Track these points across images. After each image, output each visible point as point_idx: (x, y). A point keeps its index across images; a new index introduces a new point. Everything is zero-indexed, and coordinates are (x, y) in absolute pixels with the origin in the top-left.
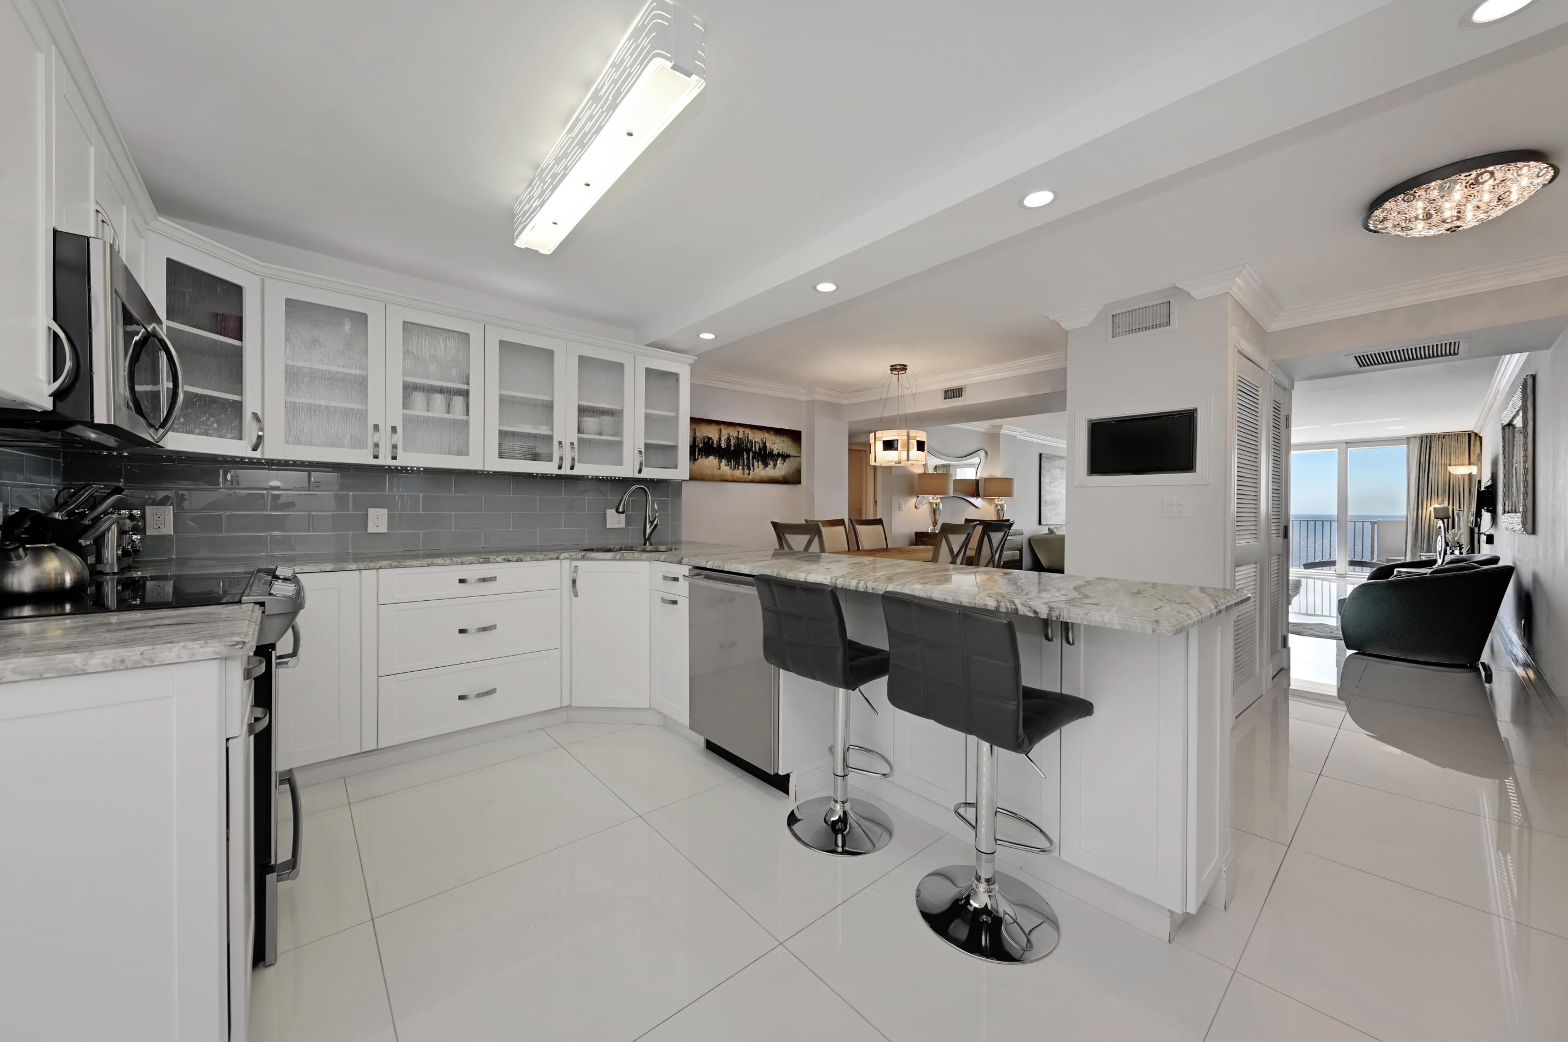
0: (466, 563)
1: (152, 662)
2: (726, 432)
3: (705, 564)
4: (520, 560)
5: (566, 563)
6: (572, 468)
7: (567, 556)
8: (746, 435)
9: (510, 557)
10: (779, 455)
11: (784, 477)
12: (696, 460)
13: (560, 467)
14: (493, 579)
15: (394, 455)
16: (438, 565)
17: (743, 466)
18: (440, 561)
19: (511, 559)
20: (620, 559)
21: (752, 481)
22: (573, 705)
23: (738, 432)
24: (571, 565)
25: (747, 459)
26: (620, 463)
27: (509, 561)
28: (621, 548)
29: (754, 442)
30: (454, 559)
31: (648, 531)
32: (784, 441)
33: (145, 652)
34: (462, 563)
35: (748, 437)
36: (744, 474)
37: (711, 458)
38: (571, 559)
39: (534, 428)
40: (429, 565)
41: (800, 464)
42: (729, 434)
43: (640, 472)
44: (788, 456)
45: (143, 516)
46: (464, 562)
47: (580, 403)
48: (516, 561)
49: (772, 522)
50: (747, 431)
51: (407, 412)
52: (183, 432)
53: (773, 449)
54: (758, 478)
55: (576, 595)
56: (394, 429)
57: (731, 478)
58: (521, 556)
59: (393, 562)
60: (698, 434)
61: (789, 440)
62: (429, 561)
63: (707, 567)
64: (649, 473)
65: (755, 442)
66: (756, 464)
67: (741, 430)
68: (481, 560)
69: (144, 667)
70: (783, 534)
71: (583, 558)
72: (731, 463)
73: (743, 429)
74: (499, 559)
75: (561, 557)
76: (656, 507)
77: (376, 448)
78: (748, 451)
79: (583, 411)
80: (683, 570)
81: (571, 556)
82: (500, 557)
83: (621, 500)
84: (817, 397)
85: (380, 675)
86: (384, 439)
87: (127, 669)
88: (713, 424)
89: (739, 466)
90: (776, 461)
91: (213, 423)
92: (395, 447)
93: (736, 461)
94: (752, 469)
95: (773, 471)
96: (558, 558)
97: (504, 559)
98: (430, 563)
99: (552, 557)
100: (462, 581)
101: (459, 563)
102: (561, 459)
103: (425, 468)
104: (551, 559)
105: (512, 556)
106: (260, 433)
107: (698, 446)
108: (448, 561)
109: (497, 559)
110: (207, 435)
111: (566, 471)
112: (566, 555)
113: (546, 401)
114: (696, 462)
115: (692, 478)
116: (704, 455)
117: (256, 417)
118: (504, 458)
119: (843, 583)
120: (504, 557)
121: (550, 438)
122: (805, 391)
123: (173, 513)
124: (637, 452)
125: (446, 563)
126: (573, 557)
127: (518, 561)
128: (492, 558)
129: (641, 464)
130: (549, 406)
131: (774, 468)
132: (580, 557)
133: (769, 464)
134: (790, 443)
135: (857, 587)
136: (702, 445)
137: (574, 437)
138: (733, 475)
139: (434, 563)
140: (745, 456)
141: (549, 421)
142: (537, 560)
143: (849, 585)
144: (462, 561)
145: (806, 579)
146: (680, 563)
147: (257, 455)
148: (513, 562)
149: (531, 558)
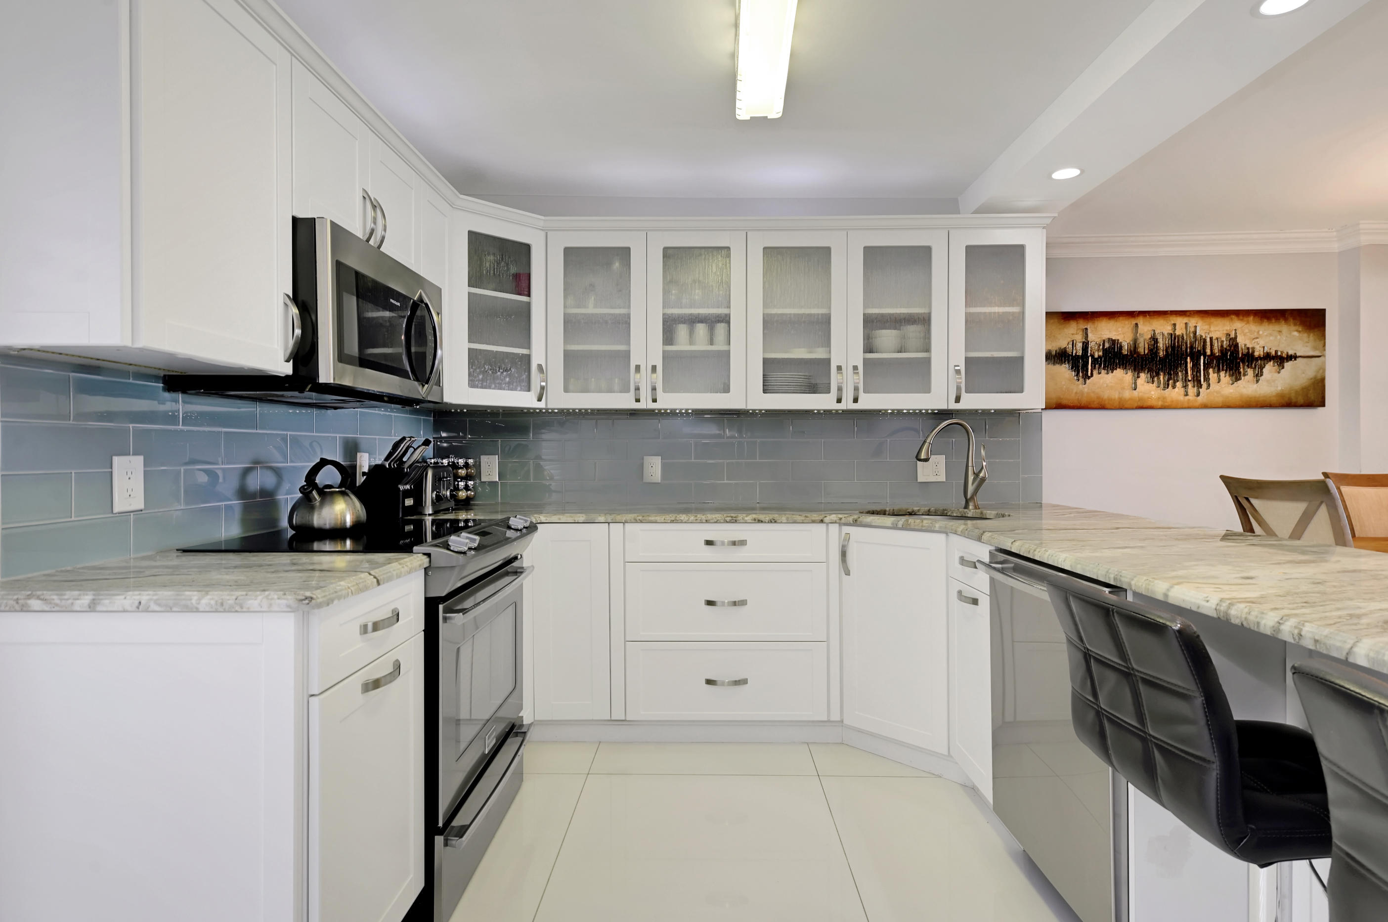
0: (711, 521)
1: (242, 608)
2: (1146, 329)
3: (1010, 544)
4: (773, 521)
5: (834, 528)
6: (856, 400)
7: (835, 519)
8: (1192, 329)
9: (761, 517)
10: (1268, 357)
11: (1281, 395)
12: (1089, 378)
13: (839, 401)
14: (743, 543)
15: (654, 398)
16: (682, 522)
17: (1186, 380)
18: (683, 517)
19: (763, 520)
20: (903, 528)
21: (1205, 406)
22: (845, 722)
23: (1175, 325)
24: (840, 531)
25: (1192, 369)
26: (927, 389)
27: (760, 521)
28: (929, 511)
29: (1208, 340)
30: (699, 516)
31: (971, 488)
32: (1280, 332)
33: (239, 598)
34: (707, 521)
35: (1195, 333)
36: (1186, 395)
37: (1119, 372)
38: (841, 523)
39: (810, 352)
40: (672, 522)
41: (1323, 369)
42: (1154, 331)
43: (958, 400)
44: (1291, 358)
45: (478, 466)
46: (709, 520)
47: (866, 312)
48: (768, 522)
49: (1222, 477)
50: (1193, 322)
51: (669, 348)
52: (482, 387)
53: (1253, 348)
54: (1219, 400)
55: (848, 573)
56: (654, 369)
57: (1160, 403)
58: (776, 516)
59: (638, 516)
60: (1091, 337)
61: (1293, 328)
62: (672, 517)
63: (1013, 550)
64: (972, 401)
65: (1211, 339)
66: (1213, 376)
67: (1180, 322)
68: (728, 519)
69: (236, 611)
70: (1247, 499)
71: (855, 523)
72: (1159, 379)
73: (1185, 320)
74: (749, 518)
75: (827, 520)
76: (983, 452)
77: (637, 391)
78: (1196, 357)
79: (871, 323)
80: (983, 552)
81: (841, 519)
82: (750, 516)
83: (925, 442)
84: (1365, 240)
85: (627, 639)
86: (644, 380)
87: (225, 611)
88: (1121, 318)
89: (1175, 383)
90: (1262, 368)
91: (505, 377)
92: (654, 389)
93: (1170, 374)
94: (1204, 385)
95: (1256, 386)
96: (822, 521)
97: (755, 519)
98: (673, 519)
99: (813, 518)
100: (709, 543)
101: (704, 521)
102: (840, 389)
103: (693, 410)
104: (813, 522)
105: (764, 516)
106: (543, 384)
107: (1092, 356)
108: (692, 518)
109: (746, 518)
110: (501, 389)
111: (847, 404)
112: (834, 517)
113: (822, 314)
114: (1088, 381)
115: (1048, 407)
116: (1104, 369)
117: (540, 367)
118: (768, 393)
119: (1244, 616)
120: (754, 516)
121: (828, 362)
122: (1335, 234)
123: (498, 462)
124: (952, 371)
125: (690, 521)
126: (843, 521)
128: (740, 517)
129: (959, 388)
130: (826, 321)
131: (1257, 381)
132: (852, 522)
133: (1245, 375)
134: (1296, 334)
135: (1277, 630)
136: (1101, 354)
137: (858, 357)
138: (1164, 398)
139: (677, 519)
140: (1190, 365)
141: (826, 342)
142: (795, 522)
143: (1258, 623)
144: (707, 519)
145: (1166, 595)
146: (979, 539)
147: (542, 405)
148: (765, 522)
149: (787, 519)
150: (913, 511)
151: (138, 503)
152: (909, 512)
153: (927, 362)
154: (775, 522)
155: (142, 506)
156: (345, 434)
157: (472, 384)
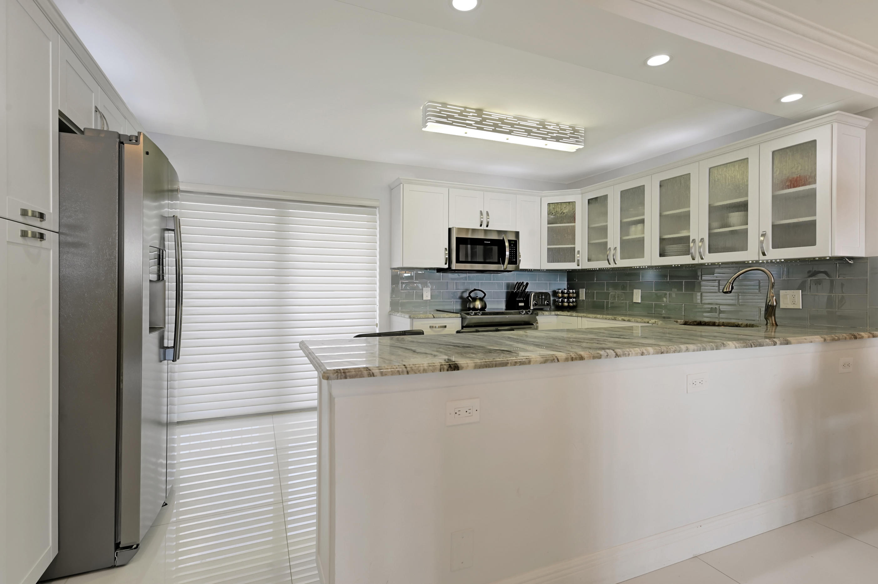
15: (615, 262)
19: (625, 320)
26: (744, 249)
27: (624, 320)
34: (606, 319)
43: (764, 255)
45: (577, 293)
47: (711, 204)
56: (615, 249)
58: (631, 318)
64: (774, 255)
74: (620, 319)
77: (609, 260)
83: (728, 282)
86: (611, 254)
92: (614, 258)
97: (622, 319)
99: (645, 321)
102: (694, 252)
106: (579, 258)
109: (619, 318)
111: (697, 261)
113: (685, 212)
117: (578, 252)
118: (663, 256)
121: (688, 238)
127: (628, 321)
130: (687, 215)
137: (705, 233)
141: (687, 227)
147: (580, 268)
148: (626, 321)
149: (634, 320)
150: (738, 325)
151: (429, 298)
152: (735, 325)
153: (746, 232)
154: (630, 321)
155: (430, 299)
156: (508, 281)
157: (548, 262)
